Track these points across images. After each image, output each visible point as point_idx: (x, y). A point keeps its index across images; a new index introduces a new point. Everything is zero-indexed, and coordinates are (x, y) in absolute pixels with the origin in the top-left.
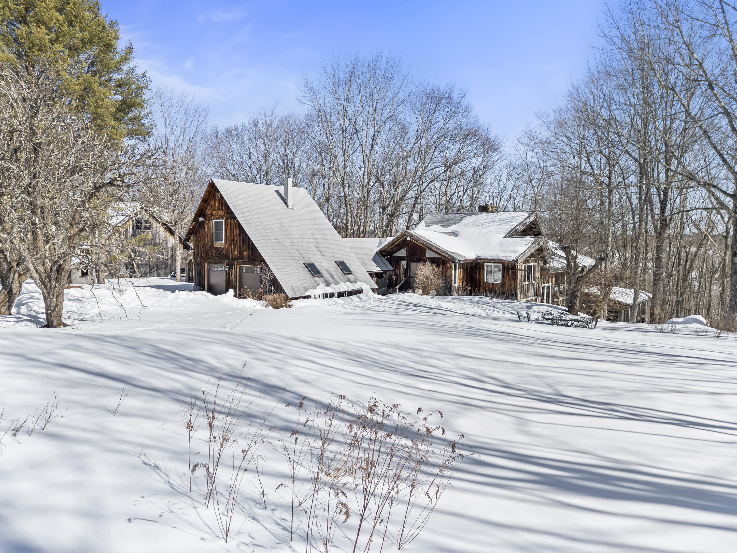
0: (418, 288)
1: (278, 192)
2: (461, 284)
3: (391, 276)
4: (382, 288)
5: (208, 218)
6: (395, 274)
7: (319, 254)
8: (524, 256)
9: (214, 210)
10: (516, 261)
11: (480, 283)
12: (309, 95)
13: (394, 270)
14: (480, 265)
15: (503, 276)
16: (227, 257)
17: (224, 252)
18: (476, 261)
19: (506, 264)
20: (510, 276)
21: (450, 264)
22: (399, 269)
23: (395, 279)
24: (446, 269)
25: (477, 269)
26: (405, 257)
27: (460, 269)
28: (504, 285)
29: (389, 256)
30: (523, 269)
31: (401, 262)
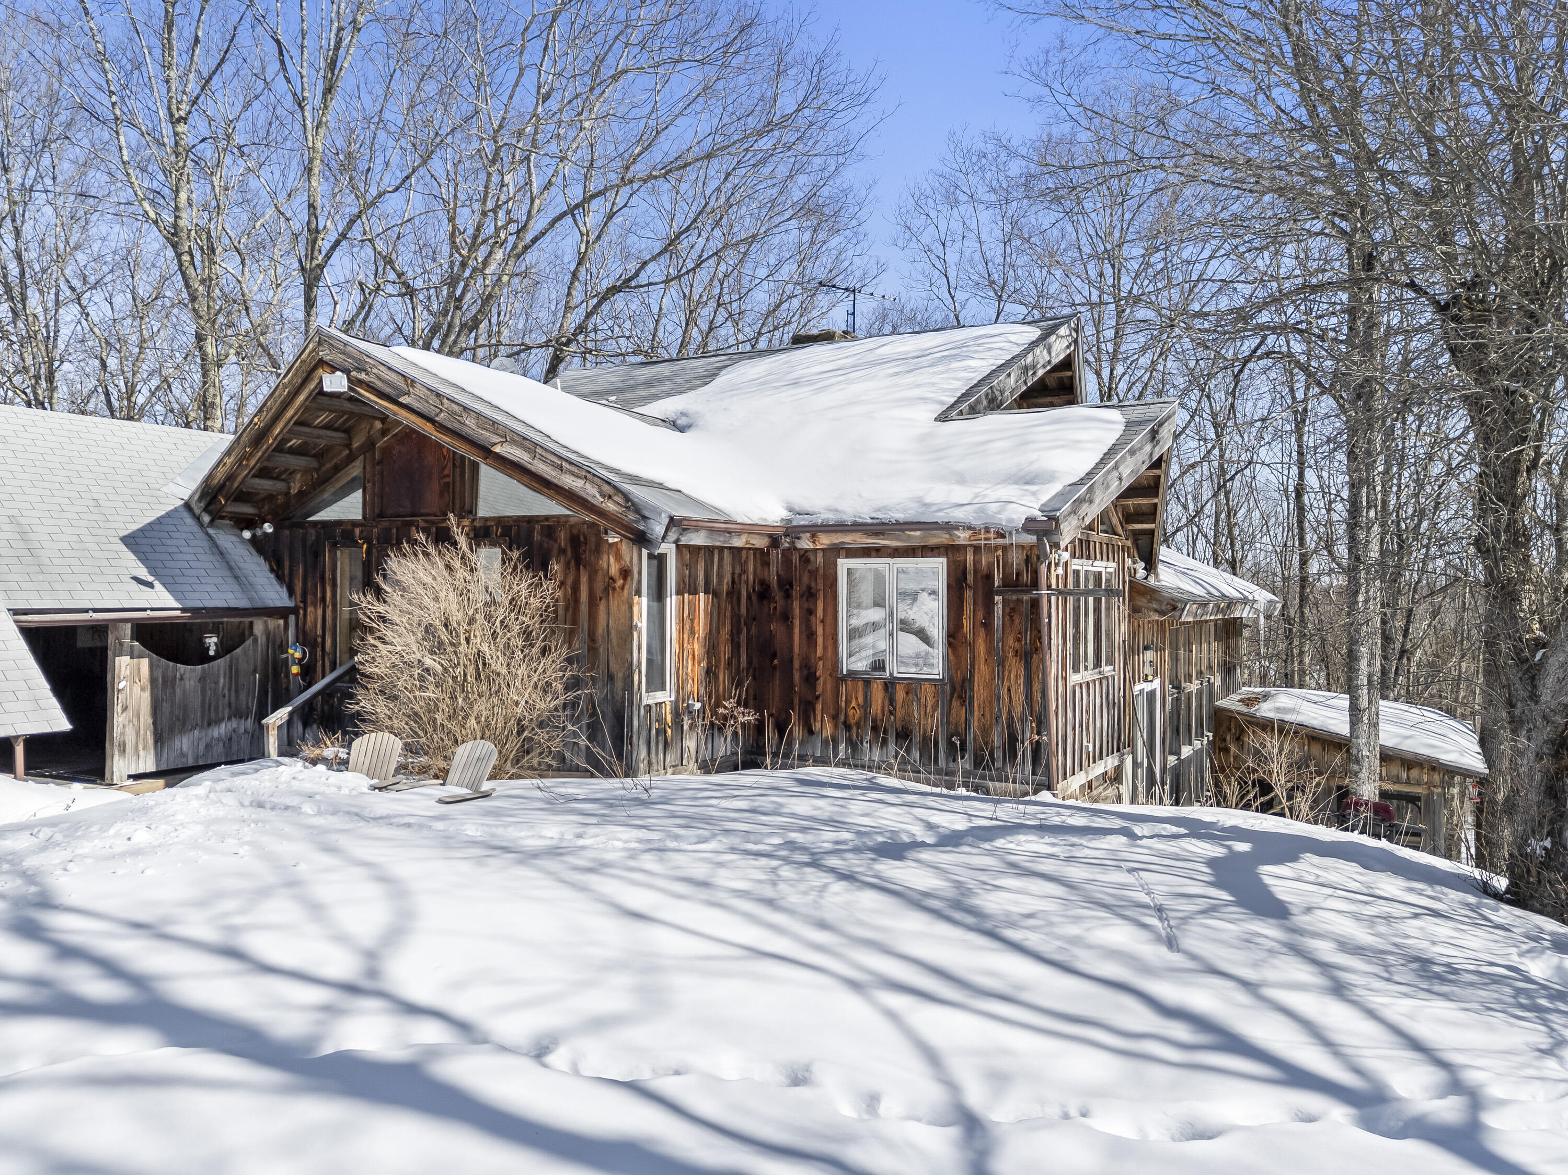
2: (693, 686)
4: (213, 722)
6: (305, 638)
8: (1087, 499)
10: (1044, 531)
11: (810, 678)
13: (294, 611)
14: (813, 574)
15: (954, 637)
18: (785, 543)
19: (970, 557)
20: (998, 635)
21: (619, 558)
22: (323, 599)
23: (302, 666)
24: (599, 586)
25: (796, 591)
26: (354, 523)
27: (687, 587)
28: (958, 688)
29: (268, 528)
30: (1070, 585)
31: (333, 560)
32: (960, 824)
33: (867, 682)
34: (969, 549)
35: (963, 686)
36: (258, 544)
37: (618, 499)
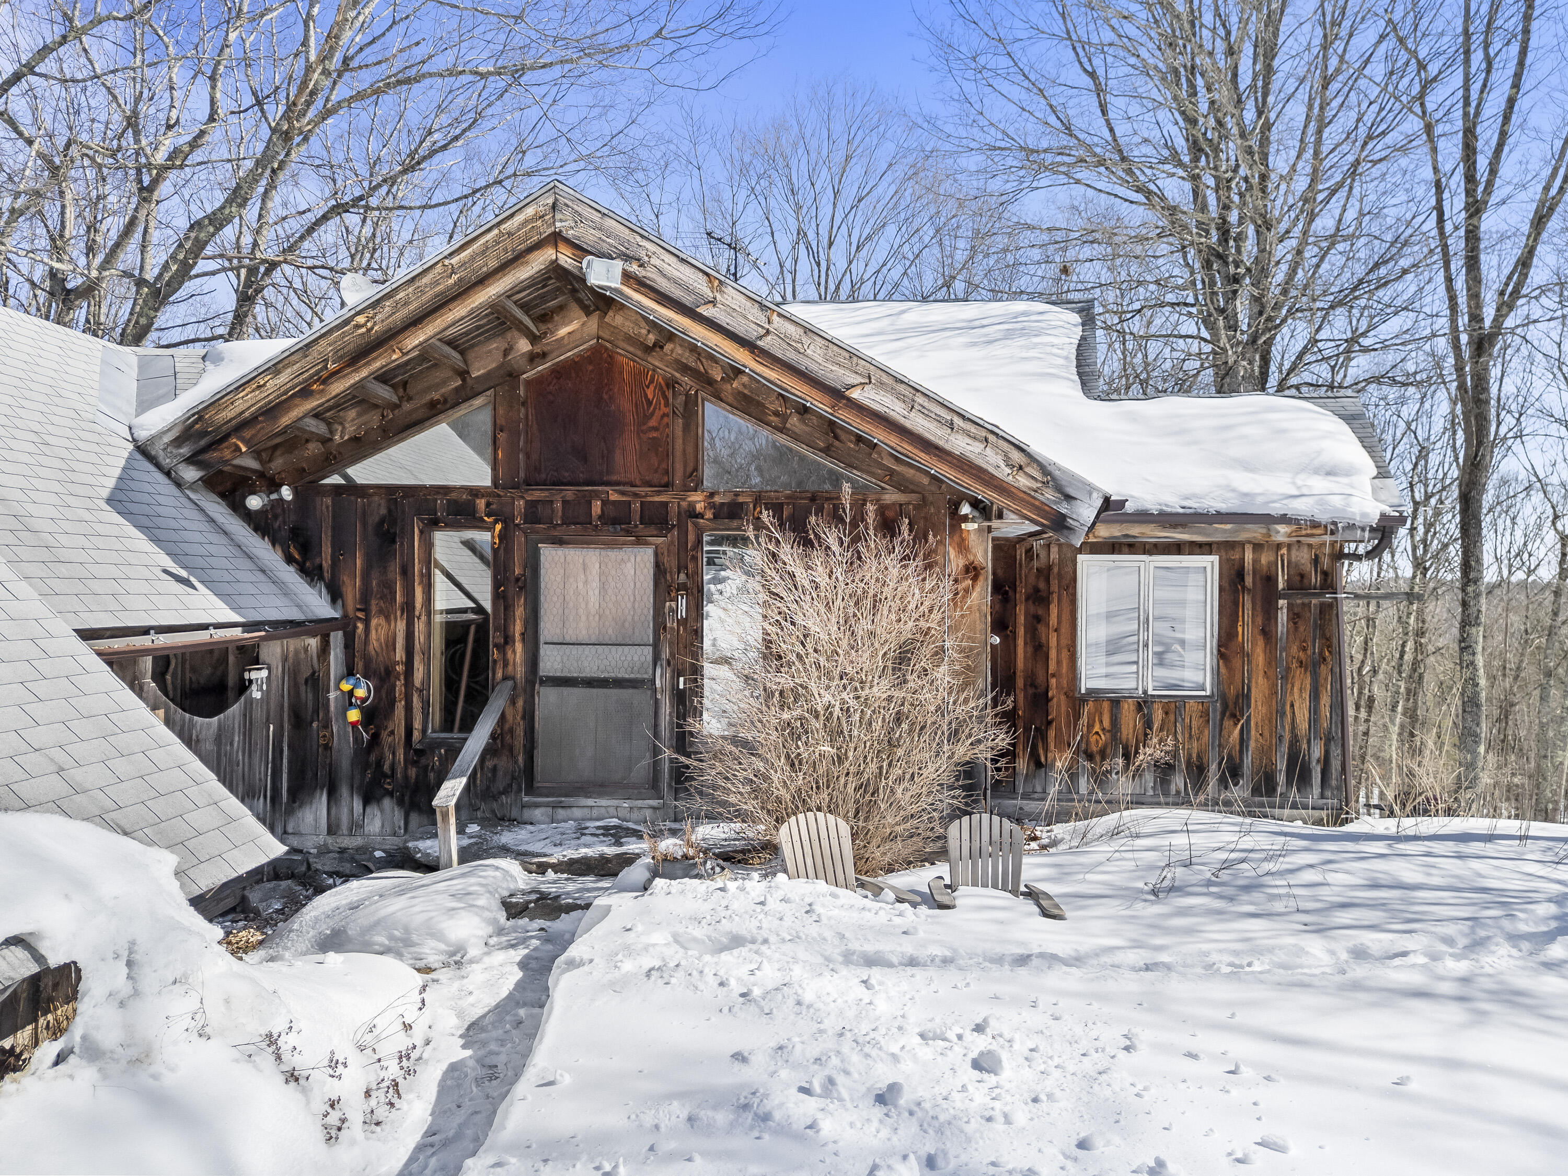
3: (310, 681)
6: (361, 664)
11: (1040, 699)
13: (345, 625)
14: (1044, 571)
15: (1225, 645)
19: (1249, 556)
20: (1281, 643)
22: (409, 606)
23: (363, 711)
26: (475, 492)
28: (1231, 705)
29: (286, 493)
31: (428, 546)
33: (1115, 702)
34: (1247, 546)
35: (1236, 703)
36: (262, 523)
37: (1033, 471)
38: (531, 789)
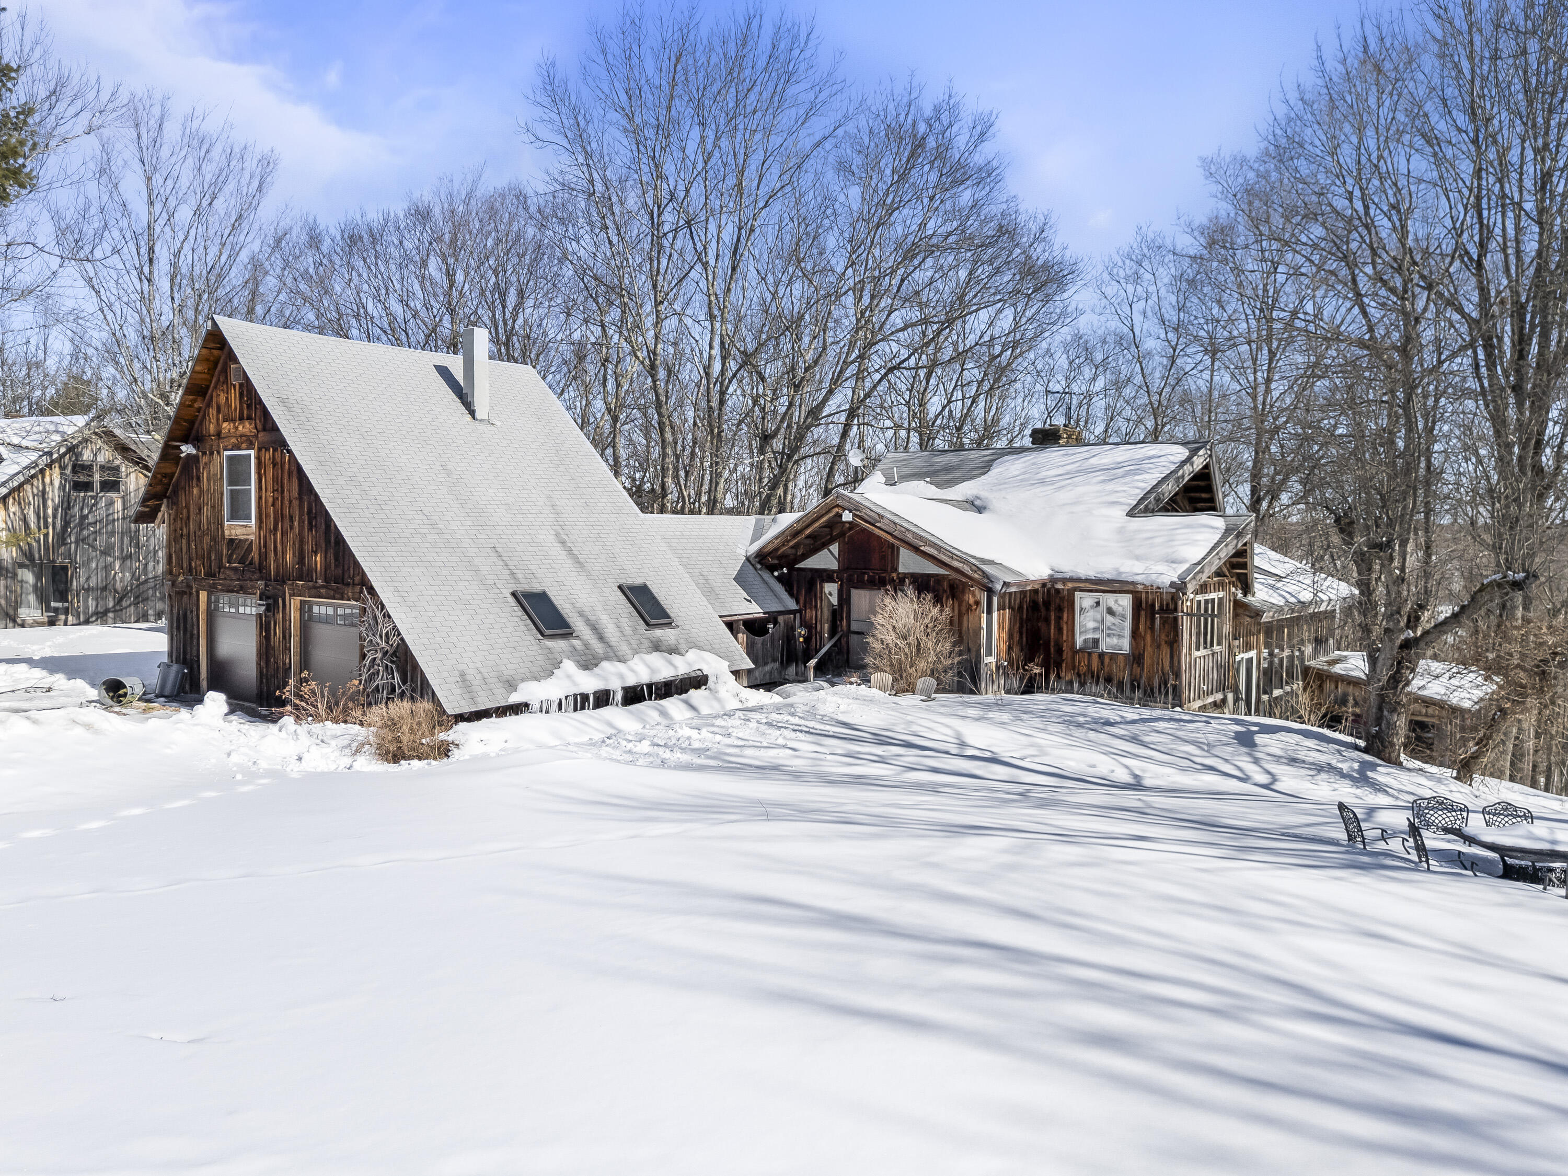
0: (878, 669)
1: (444, 372)
2: (1004, 655)
3: (791, 628)
4: (766, 664)
5: (207, 445)
6: (804, 624)
7: (568, 563)
8: (1201, 571)
9: (225, 421)
10: (1180, 587)
11: (1060, 651)
12: (557, 118)
13: (799, 611)
14: (1062, 599)
15: (1135, 634)
16: (261, 570)
17: (255, 554)
18: (1049, 586)
19: (1143, 597)
20: (1157, 633)
21: (974, 595)
22: (816, 606)
23: (804, 638)
24: (964, 609)
25: (1052, 607)
26: (834, 571)
27: (1001, 608)
28: (1137, 658)
29: (785, 570)
30: (1195, 611)
31: (822, 588)
32: (1136, 717)
33: (1090, 654)
34: (1143, 593)
35: (1139, 657)
36: (779, 579)
37: (979, 572)
38: (849, 667)
